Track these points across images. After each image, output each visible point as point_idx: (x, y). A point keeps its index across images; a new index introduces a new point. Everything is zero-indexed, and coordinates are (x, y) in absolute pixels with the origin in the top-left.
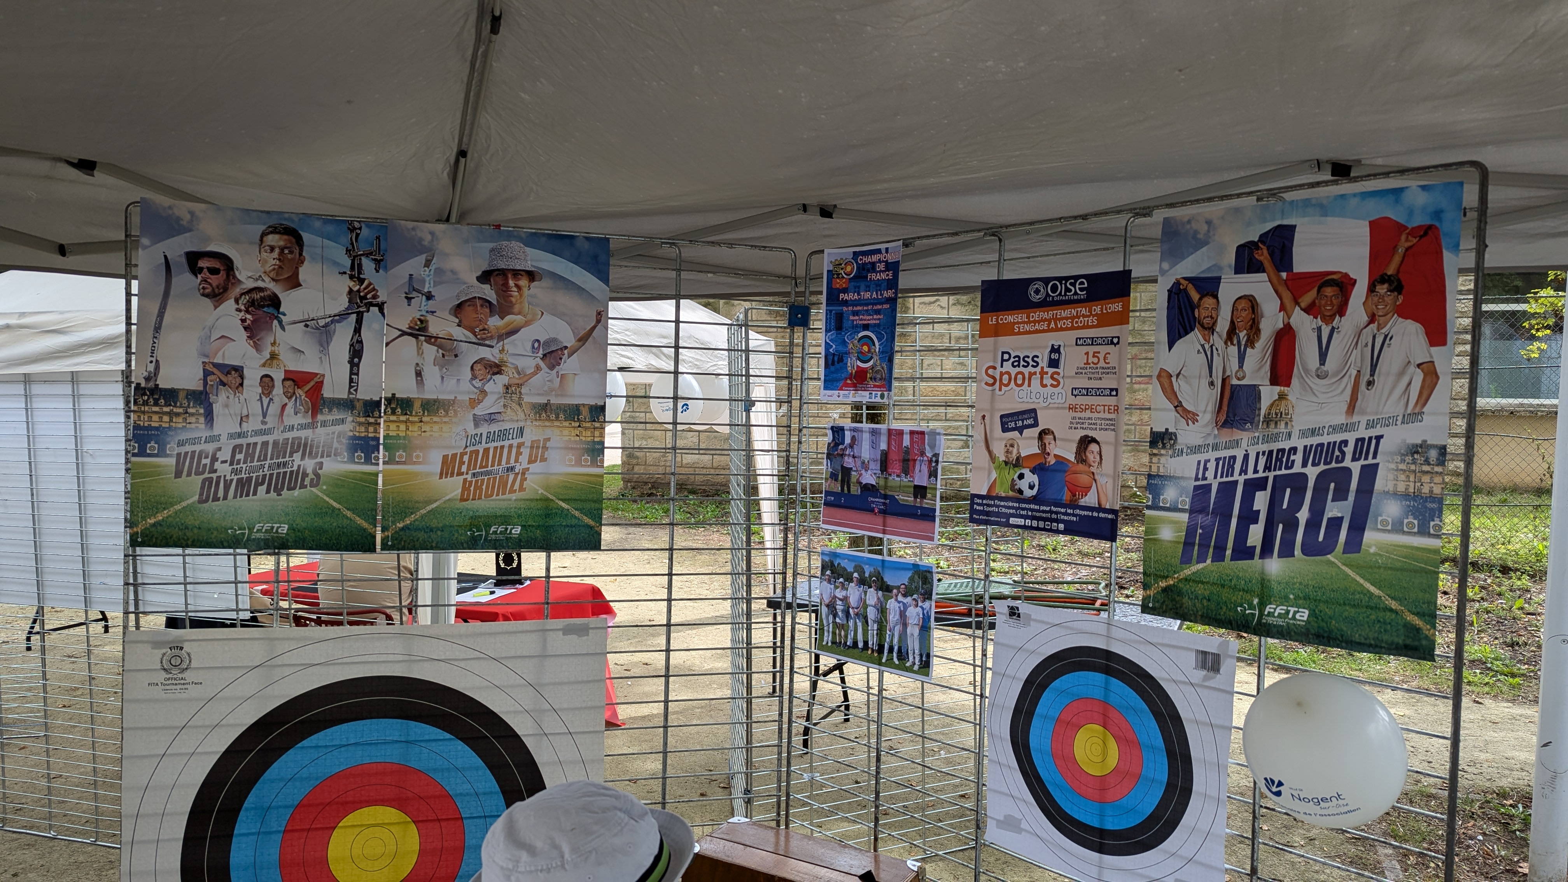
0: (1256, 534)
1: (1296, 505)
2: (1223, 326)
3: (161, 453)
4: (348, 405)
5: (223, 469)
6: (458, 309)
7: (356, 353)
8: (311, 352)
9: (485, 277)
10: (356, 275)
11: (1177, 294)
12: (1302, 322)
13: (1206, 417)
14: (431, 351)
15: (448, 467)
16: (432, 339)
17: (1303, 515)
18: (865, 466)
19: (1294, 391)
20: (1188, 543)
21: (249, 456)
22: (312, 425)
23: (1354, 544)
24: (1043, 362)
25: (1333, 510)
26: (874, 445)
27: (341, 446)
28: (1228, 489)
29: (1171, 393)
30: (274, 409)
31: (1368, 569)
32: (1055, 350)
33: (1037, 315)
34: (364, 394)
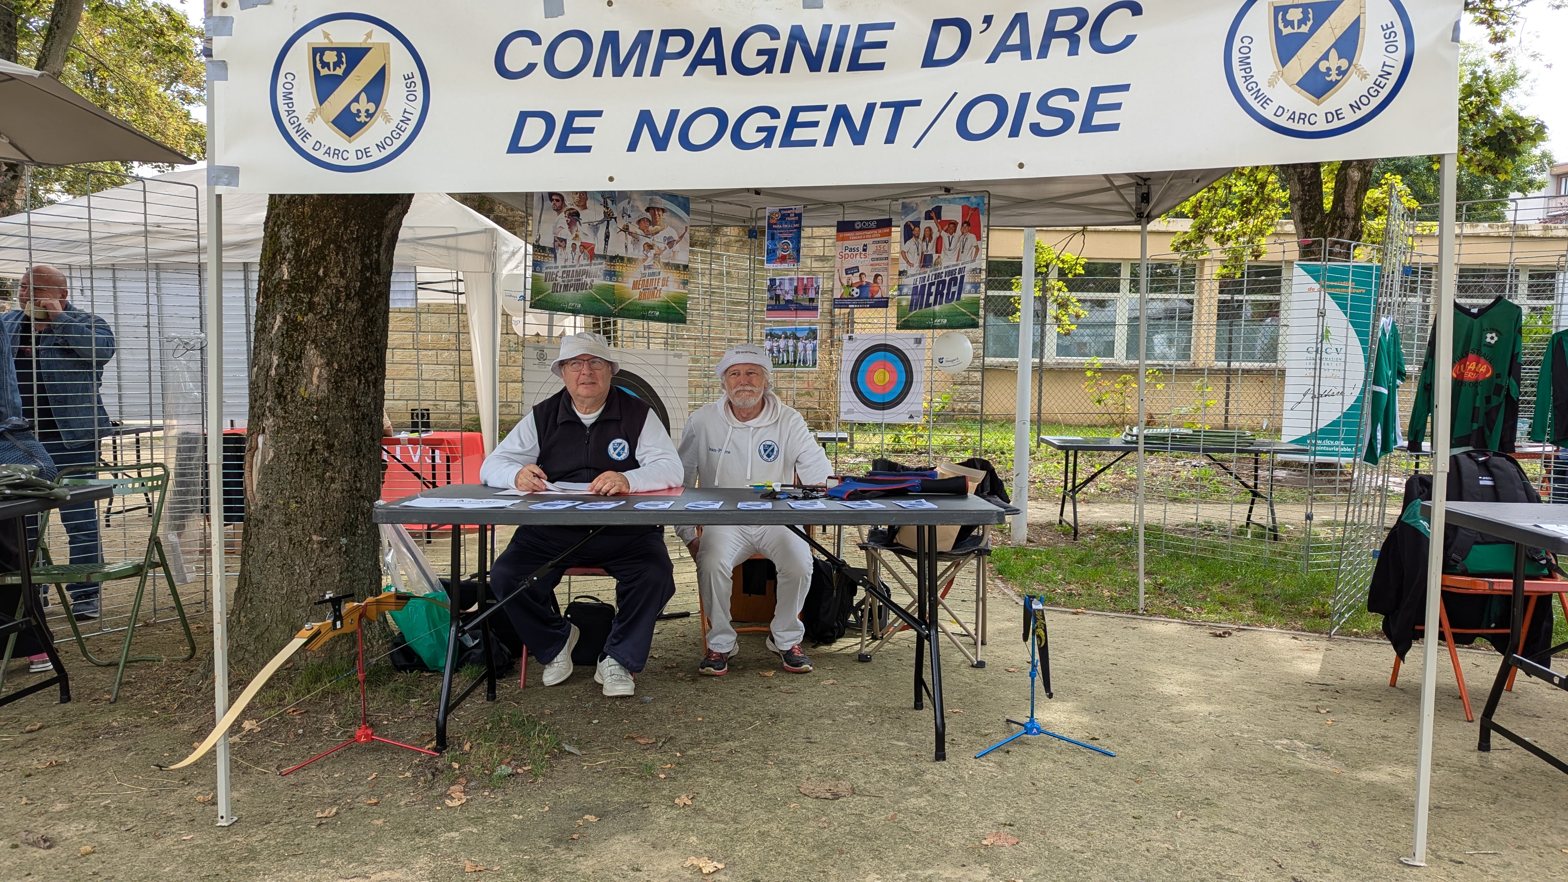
0: (932, 299)
1: (943, 289)
2: (921, 236)
3: (540, 272)
4: (604, 257)
5: (560, 280)
6: (639, 222)
7: (607, 237)
8: (591, 234)
9: (648, 210)
10: (606, 206)
11: (907, 226)
12: (944, 235)
13: (917, 265)
14: (630, 238)
15: (635, 285)
16: (630, 233)
17: (945, 292)
18: (787, 293)
19: (942, 255)
20: (911, 305)
21: (568, 275)
22: (590, 265)
23: (959, 298)
24: (861, 250)
25: (953, 289)
26: (791, 284)
27: (601, 273)
28: (923, 286)
29: (905, 258)
30: (576, 257)
31: (963, 305)
32: (865, 245)
33: (858, 233)
34: (610, 253)
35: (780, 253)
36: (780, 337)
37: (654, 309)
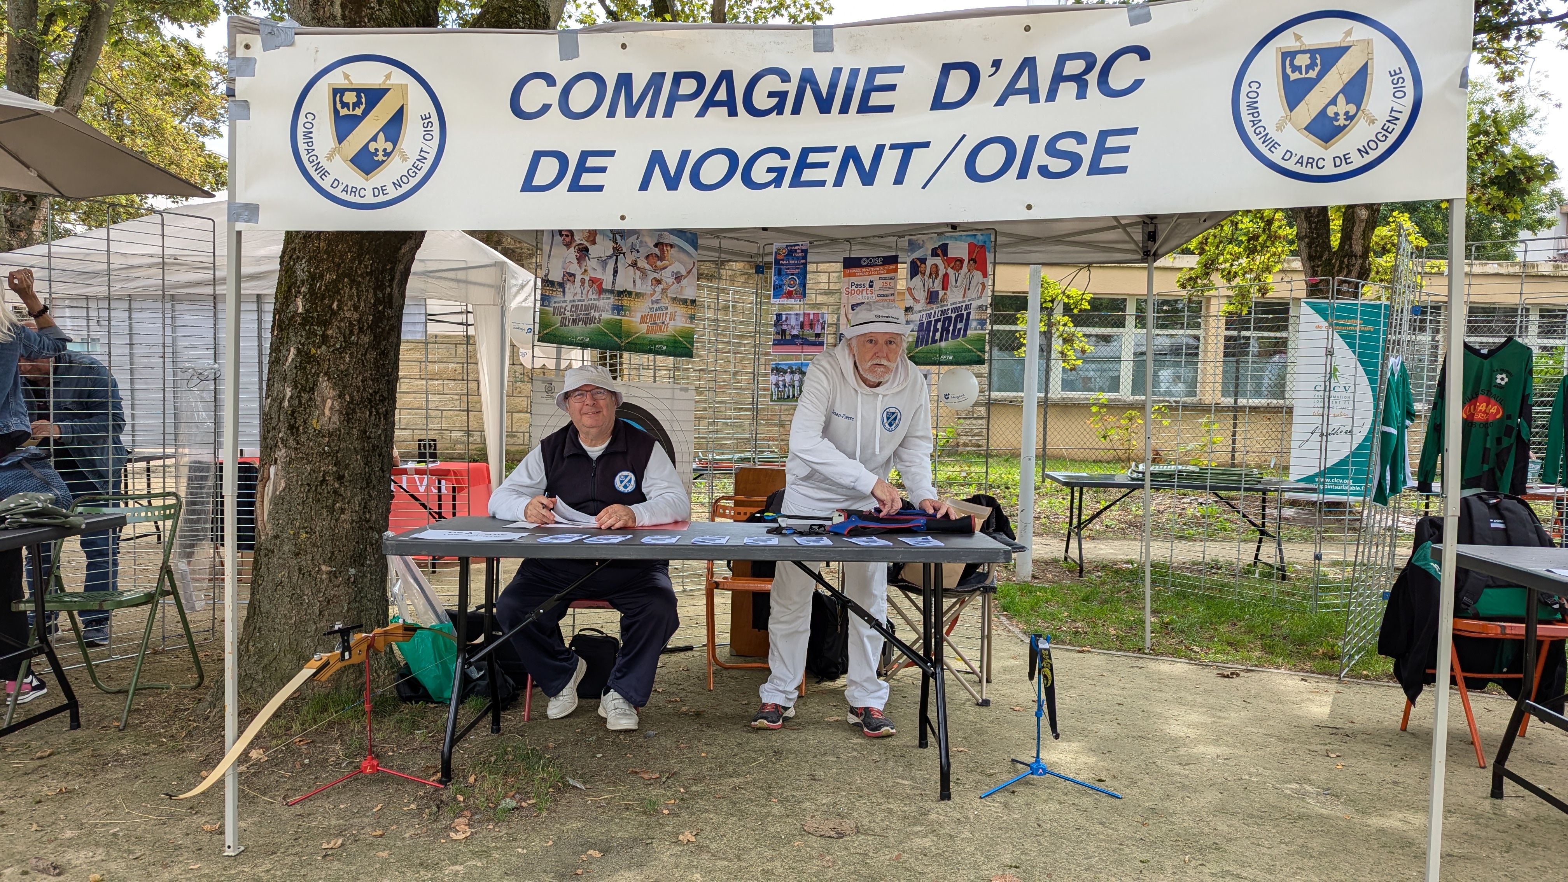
0: (938, 335)
1: (949, 325)
2: (928, 273)
3: (549, 306)
4: (612, 292)
5: (568, 314)
6: (647, 257)
7: (616, 272)
8: (599, 269)
9: (656, 245)
10: (615, 242)
11: (913, 263)
12: (951, 272)
13: (923, 301)
14: (638, 272)
15: (643, 320)
16: (639, 269)
17: (951, 328)
18: (793, 328)
19: (948, 292)
20: (917, 341)
21: (577, 310)
22: (598, 299)
23: (965, 335)
24: (867, 286)
25: (959, 326)
26: (797, 319)
27: (608, 308)
28: (929, 323)
29: (912, 295)
30: (585, 292)
31: (969, 341)
32: (871, 282)
33: (865, 270)
34: (617, 288)
35: (786, 288)
36: (786, 372)
37: (661, 343)
